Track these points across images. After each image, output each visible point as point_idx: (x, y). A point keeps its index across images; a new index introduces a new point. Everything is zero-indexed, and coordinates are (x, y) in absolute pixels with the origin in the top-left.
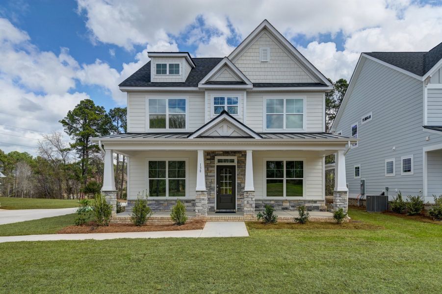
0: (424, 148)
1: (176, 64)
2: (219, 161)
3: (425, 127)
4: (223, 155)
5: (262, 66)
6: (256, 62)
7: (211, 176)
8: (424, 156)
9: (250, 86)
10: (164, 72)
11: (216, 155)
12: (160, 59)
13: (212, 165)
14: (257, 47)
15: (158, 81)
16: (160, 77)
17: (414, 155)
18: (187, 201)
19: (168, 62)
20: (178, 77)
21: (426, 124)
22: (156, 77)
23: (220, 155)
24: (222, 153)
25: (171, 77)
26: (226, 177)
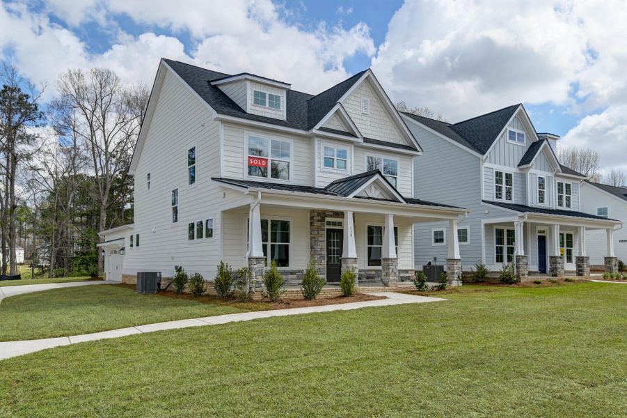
0: (482, 220)
1: (276, 96)
2: (329, 223)
3: (483, 201)
4: (334, 217)
5: (364, 118)
6: (358, 112)
7: (321, 241)
8: (483, 227)
9: (361, 140)
10: (263, 103)
11: (326, 216)
12: (257, 84)
13: (322, 227)
14: (359, 95)
15: (256, 113)
16: (258, 109)
17: (471, 226)
18: (292, 273)
19: (268, 92)
20: (278, 113)
21: (484, 199)
22: (254, 108)
23: (331, 216)
24: (331, 213)
25: (270, 111)
26: (334, 242)
